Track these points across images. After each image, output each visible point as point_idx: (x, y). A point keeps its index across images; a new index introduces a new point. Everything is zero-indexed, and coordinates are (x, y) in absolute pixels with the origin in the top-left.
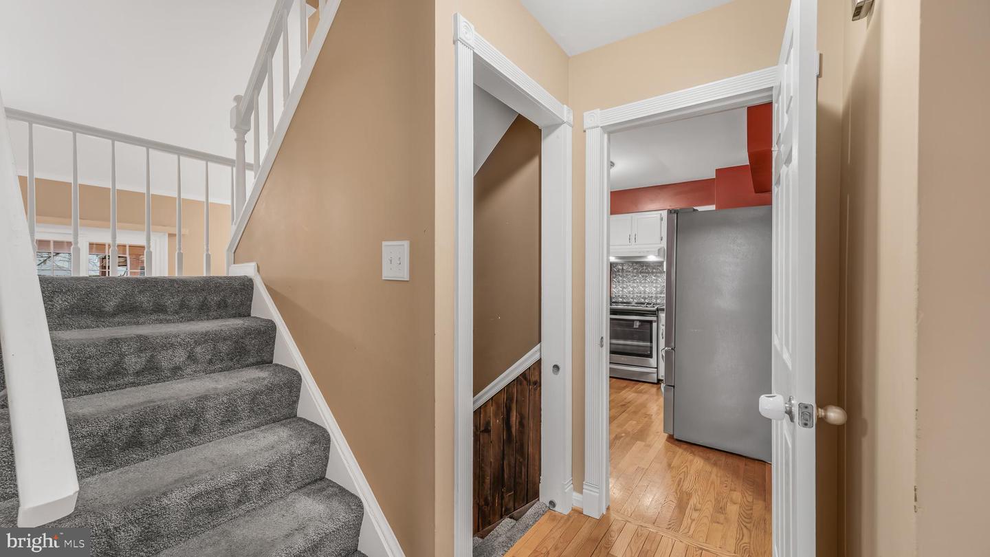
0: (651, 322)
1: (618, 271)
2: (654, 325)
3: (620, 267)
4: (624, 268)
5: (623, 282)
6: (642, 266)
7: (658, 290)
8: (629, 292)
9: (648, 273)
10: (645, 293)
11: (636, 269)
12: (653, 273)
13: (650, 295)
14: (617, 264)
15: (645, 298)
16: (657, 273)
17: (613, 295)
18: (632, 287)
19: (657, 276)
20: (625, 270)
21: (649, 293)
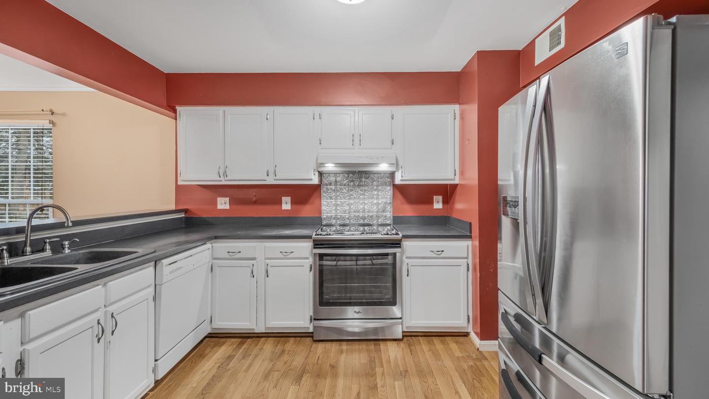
0: (393, 255)
1: (330, 184)
3: (333, 179)
4: (338, 179)
5: (336, 198)
7: (380, 207)
8: (345, 212)
9: (368, 186)
10: (364, 211)
11: (352, 181)
12: (373, 186)
13: (371, 214)
14: (331, 174)
15: (364, 219)
16: (378, 186)
17: (324, 216)
18: (348, 205)
19: (378, 190)
20: (338, 182)
21: (369, 212)
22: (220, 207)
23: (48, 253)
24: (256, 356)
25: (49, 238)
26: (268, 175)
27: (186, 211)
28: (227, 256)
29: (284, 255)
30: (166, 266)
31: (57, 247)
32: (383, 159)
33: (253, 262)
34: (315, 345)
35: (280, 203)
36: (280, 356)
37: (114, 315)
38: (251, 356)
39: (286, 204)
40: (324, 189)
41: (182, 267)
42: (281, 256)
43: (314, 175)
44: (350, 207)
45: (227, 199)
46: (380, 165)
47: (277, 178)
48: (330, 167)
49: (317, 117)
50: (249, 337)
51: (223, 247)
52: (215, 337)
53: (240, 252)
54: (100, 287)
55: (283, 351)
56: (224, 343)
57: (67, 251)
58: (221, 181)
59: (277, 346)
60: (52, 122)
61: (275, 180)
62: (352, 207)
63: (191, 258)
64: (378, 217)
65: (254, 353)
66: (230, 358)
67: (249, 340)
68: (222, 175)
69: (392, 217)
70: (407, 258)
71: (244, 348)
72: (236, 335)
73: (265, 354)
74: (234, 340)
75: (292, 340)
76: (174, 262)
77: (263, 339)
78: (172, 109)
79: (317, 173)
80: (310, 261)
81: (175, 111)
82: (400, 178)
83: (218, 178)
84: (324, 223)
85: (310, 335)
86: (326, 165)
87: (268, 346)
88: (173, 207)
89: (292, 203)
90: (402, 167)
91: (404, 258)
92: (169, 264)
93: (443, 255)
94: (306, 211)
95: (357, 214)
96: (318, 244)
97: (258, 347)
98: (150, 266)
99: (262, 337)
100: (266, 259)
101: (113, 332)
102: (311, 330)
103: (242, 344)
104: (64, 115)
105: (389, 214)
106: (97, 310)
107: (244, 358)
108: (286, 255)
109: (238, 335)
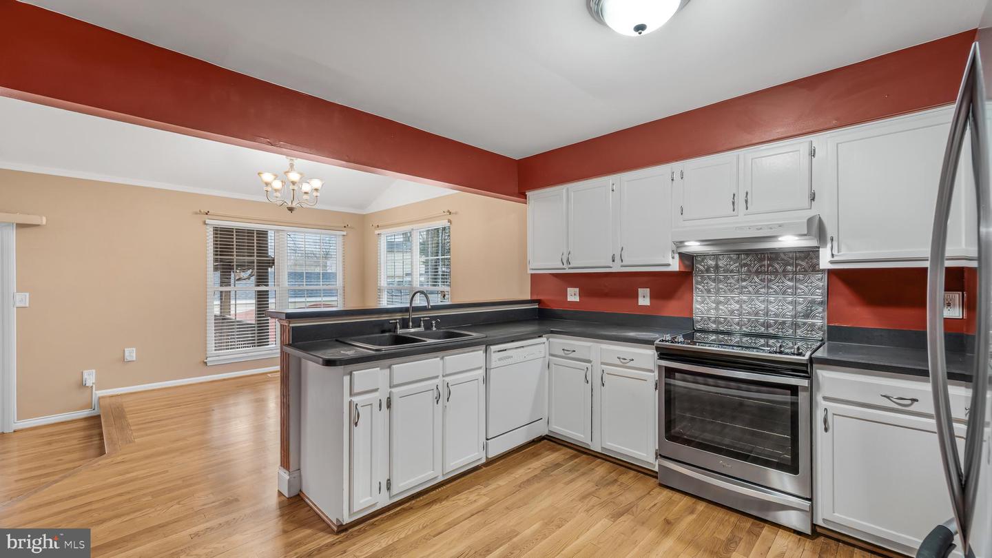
0: (794, 390)
1: (708, 270)
2: (803, 397)
3: (712, 263)
4: (721, 263)
5: (718, 291)
6: (762, 260)
7: (799, 308)
8: (732, 312)
9: (776, 273)
10: (767, 314)
11: (745, 265)
12: (785, 272)
13: (781, 319)
14: (704, 256)
15: (768, 326)
16: (795, 273)
17: (697, 317)
18: (737, 302)
19: (797, 281)
20: (721, 267)
21: (776, 315)
22: (570, 299)
23: (422, 329)
24: (584, 474)
25: (423, 317)
26: (613, 261)
27: (539, 302)
28: (562, 353)
29: (622, 362)
30: (494, 352)
31: (428, 326)
32: (784, 228)
33: (588, 365)
34: (658, 489)
35: (636, 296)
36: (608, 484)
37: (449, 385)
38: (579, 472)
39: (644, 300)
40: (696, 279)
41: (512, 357)
42: (618, 362)
43: (673, 258)
44: (741, 307)
45: (577, 290)
46: (780, 239)
47: (624, 263)
48: (693, 246)
49: (677, 176)
50: (585, 453)
51: (561, 342)
52: (550, 441)
53: (574, 351)
54: (439, 359)
55: (616, 481)
56: (557, 450)
57: (434, 329)
58: (564, 269)
59: (611, 473)
60: (450, 221)
61: (621, 266)
62: (744, 306)
63: (522, 349)
64: (796, 326)
65: (582, 470)
66: (558, 465)
67: (584, 456)
68: (565, 263)
69: (826, 328)
70: (825, 398)
71: (576, 462)
72: (572, 446)
73: (593, 476)
74: (569, 450)
75: (632, 473)
76: (503, 350)
77: (599, 460)
78: (522, 195)
79: (677, 256)
80: (655, 376)
81: (525, 197)
82: (829, 258)
83: (561, 266)
84: (698, 326)
85: (652, 474)
86: (686, 244)
87: (601, 470)
88: (528, 297)
89: (652, 297)
90: (832, 240)
91: (819, 398)
92: (499, 351)
93: (912, 408)
94: (672, 309)
95: (753, 318)
96: (664, 353)
97: (590, 466)
98: (481, 350)
99: (599, 458)
100: (602, 363)
101: (448, 399)
102: (656, 469)
103: (575, 457)
104: (456, 213)
105: (820, 320)
106: (437, 377)
107: (570, 471)
108: (624, 362)
109: (575, 447)
